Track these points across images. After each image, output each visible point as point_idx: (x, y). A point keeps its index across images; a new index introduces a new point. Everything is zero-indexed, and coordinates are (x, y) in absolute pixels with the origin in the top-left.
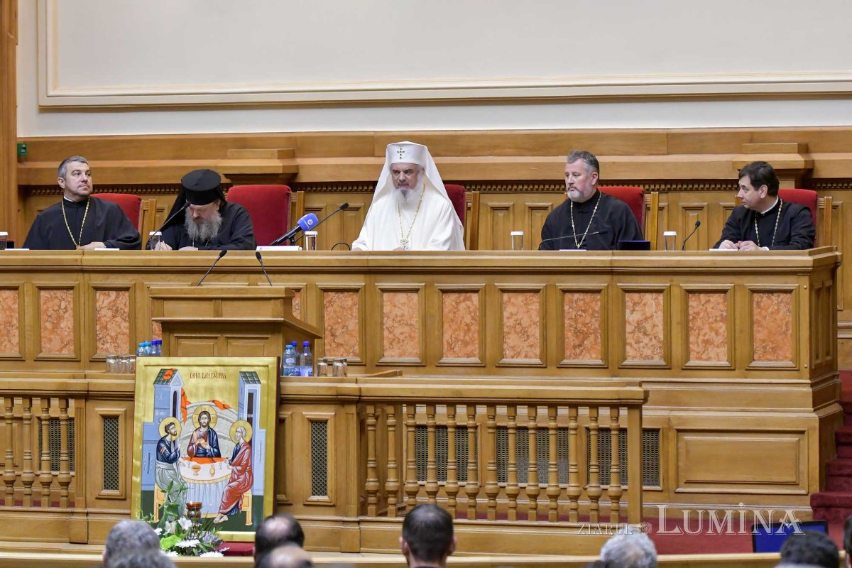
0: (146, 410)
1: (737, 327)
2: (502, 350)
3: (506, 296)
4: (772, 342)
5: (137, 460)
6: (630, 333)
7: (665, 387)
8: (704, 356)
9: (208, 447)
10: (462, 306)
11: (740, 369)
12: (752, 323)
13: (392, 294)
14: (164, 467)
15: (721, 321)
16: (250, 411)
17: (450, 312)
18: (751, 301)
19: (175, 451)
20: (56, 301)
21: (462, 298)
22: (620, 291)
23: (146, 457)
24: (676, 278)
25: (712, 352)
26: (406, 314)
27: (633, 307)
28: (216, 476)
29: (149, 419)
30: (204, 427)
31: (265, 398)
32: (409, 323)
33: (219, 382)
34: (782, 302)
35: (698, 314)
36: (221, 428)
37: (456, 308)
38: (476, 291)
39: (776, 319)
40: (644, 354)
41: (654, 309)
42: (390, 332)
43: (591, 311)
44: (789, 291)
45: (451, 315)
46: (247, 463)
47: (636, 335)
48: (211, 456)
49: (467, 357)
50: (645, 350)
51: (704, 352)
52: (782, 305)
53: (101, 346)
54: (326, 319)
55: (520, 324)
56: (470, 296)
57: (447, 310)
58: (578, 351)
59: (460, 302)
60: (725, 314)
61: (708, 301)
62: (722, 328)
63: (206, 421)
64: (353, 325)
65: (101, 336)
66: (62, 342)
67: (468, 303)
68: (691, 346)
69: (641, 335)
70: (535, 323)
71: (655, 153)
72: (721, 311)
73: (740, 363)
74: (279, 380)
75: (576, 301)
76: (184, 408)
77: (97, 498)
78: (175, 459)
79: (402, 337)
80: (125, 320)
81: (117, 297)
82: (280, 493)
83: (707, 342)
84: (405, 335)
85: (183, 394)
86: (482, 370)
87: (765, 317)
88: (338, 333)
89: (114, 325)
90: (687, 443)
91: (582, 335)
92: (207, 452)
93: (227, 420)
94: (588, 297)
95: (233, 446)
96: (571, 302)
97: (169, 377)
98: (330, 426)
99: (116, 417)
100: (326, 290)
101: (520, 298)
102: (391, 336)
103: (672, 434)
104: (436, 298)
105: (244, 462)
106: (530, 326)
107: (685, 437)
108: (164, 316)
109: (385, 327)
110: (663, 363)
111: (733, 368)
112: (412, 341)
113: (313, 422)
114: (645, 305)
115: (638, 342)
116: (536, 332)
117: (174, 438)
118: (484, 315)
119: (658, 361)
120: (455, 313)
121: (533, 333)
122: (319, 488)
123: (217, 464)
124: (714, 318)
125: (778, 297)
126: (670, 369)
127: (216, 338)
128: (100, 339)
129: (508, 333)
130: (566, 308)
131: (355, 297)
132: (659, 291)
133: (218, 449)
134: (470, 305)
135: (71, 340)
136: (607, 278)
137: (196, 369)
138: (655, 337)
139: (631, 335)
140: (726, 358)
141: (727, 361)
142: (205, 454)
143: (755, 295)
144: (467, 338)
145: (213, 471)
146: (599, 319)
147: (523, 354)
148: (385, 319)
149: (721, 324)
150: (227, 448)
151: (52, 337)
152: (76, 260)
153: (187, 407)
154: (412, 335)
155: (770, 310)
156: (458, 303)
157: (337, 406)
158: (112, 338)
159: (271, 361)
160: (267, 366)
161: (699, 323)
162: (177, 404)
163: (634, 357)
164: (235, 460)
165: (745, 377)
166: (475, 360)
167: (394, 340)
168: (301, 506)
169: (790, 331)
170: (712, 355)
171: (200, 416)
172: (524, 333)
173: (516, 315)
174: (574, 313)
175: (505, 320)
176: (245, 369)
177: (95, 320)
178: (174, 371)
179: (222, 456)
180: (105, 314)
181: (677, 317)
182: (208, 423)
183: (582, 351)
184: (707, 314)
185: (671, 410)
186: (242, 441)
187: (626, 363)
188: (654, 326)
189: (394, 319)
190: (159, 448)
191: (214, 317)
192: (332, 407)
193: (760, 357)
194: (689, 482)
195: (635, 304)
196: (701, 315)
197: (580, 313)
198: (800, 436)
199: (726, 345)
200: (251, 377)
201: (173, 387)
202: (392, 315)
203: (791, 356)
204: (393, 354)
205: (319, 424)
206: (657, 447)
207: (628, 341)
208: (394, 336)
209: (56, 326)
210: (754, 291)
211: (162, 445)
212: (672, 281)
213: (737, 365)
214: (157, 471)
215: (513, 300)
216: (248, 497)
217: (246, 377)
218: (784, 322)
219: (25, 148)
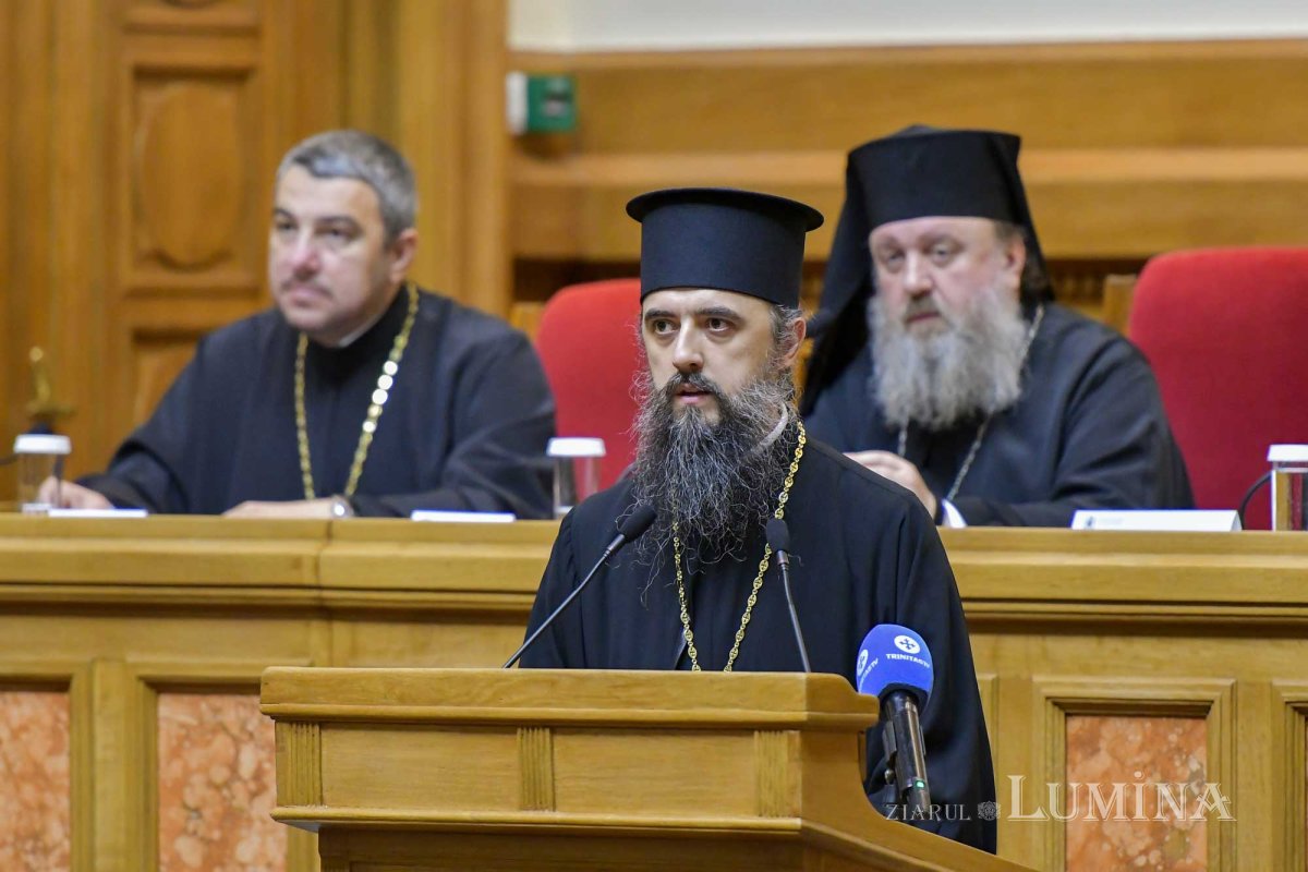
108: (322, 799)
152: (297, 562)
191: (525, 805)
209: (218, 854)
219: (564, 97)
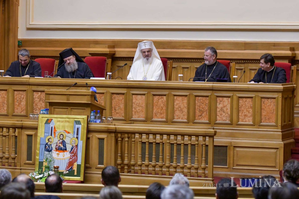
0: (41, 133)
1: (256, 110)
2: (173, 116)
3: (175, 97)
4: (268, 116)
5: (38, 151)
6: (218, 111)
7: (230, 131)
8: (244, 121)
9: (62, 147)
10: (160, 100)
11: (257, 125)
12: (261, 109)
13: (136, 95)
14: (47, 153)
15: (250, 108)
16: (77, 134)
17: (156, 102)
18: (261, 101)
19: (51, 148)
20: (20, 95)
21: (160, 98)
22: (215, 97)
23: (41, 150)
24: (235, 92)
25: (247, 119)
26: (141, 103)
27: (220, 102)
28: (65, 157)
29: (43, 136)
30: (61, 139)
31: (83, 130)
32: (142, 106)
33: (67, 124)
34: (272, 102)
35: (242, 105)
36: (67, 140)
37: (158, 101)
38: (165, 95)
39: (270, 108)
40: (223, 119)
41: (227, 103)
42: (135, 109)
43: (205, 103)
44: (275, 98)
45: (156, 103)
46: (76, 153)
47: (221, 112)
48: (63, 150)
49: (162, 119)
50: (223, 118)
51: (244, 119)
52: (272, 103)
53: (35, 111)
54: (113, 104)
55: (180, 107)
56: (163, 97)
57: (155, 102)
58: (200, 117)
59: (160, 99)
60: (252, 106)
61: (246, 101)
62: (251, 110)
63: (62, 137)
64: (122, 106)
65: (35, 108)
66: (21, 110)
67: (162, 99)
68: (240, 117)
69: (222, 112)
70: (185, 107)
71: (240, 49)
72: (250, 104)
73: (257, 123)
74: (88, 124)
75: (200, 100)
76: (55, 133)
77: (24, 164)
78: (51, 151)
79: (139, 111)
80: (43, 102)
81: (41, 94)
82: (87, 164)
83: (245, 115)
84: (140, 110)
85: (55, 128)
86: (166, 123)
87: (266, 107)
88: (117, 109)
89: (40, 104)
90: (237, 151)
91: (202, 112)
92: (62, 149)
93: (69, 137)
94: (204, 98)
95: (71, 146)
96: (198, 100)
97: (50, 122)
98: (105, 141)
99: (31, 135)
100: (113, 94)
101: (180, 98)
102: (135, 110)
103: (232, 148)
104: (151, 98)
105: (75, 152)
106: (184, 108)
107: (236, 149)
108: (49, 100)
109: (133, 107)
110: (229, 122)
111: (254, 125)
112: (142, 112)
113: (99, 139)
114: (224, 102)
115: (221, 115)
116: (186, 110)
117: (51, 143)
118: (168, 104)
119: (228, 122)
120: (157, 103)
121: (184, 111)
122: (101, 162)
123: (65, 153)
124: (248, 107)
125: (271, 100)
126: (232, 125)
127: (67, 108)
128: (35, 109)
129: (176, 110)
130: (196, 102)
131: (123, 96)
132: (229, 97)
133: (66, 147)
134: (163, 100)
135: (25, 109)
136: (211, 92)
137: (59, 119)
138: (227, 113)
139: (219, 112)
140: (252, 121)
141: (252, 122)
142: (61, 149)
143: (263, 99)
144: (162, 112)
145: (64, 155)
146: (208, 106)
147: (181, 118)
148: (133, 104)
149: (251, 109)
150: (69, 147)
151: (18, 108)
152: (27, 81)
153: (56, 132)
154: (143, 110)
155: (268, 105)
156: (159, 99)
157: (108, 134)
158: (39, 108)
159: (85, 117)
160: (84, 119)
161: (243, 108)
162: (52, 131)
163: (220, 120)
164: (72, 152)
165: (258, 128)
166: (164, 120)
167: (136, 112)
168: (94, 168)
169: (275, 112)
170: (247, 120)
171: (60, 136)
172: (181, 111)
173: (179, 104)
174: (199, 104)
175: (175, 106)
176: (76, 120)
177: (33, 102)
178: (52, 120)
179: (67, 150)
180: (37, 100)
181: (235, 106)
182: (63, 138)
183: (201, 118)
184: (246, 106)
185: (232, 139)
186: (74, 145)
187: (217, 122)
188: (227, 109)
189: (136, 105)
190: (45, 147)
191: (67, 101)
192: (106, 134)
193: (264, 121)
194: (237, 165)
195: (221, 101)
196: (244, 106)
197: (201, 104)
198: (277, 150)
199: (252, 117)
200: (78, 122)
201: (51, 125)
202: (136, 103)
203: (274, 121)
204: (136, 117)
205: (101, 140)
206: (227, 152)
207: (218, 114)
208: (136, 110)
209: (20, 104)
210: (262, 98)
211: (47, 146)
212: (233, 93)
213: (256, 124)
214: (45, 155)
215: (178, 99)
216: (75, 164)
217: (76, 122)
218: (273, 109)
219: (21, 43)
